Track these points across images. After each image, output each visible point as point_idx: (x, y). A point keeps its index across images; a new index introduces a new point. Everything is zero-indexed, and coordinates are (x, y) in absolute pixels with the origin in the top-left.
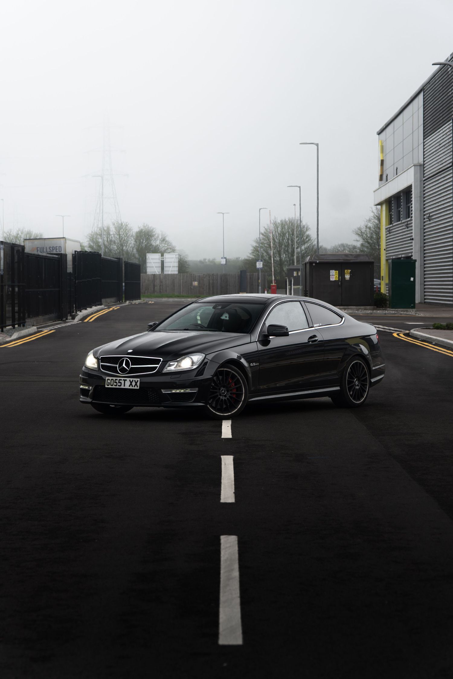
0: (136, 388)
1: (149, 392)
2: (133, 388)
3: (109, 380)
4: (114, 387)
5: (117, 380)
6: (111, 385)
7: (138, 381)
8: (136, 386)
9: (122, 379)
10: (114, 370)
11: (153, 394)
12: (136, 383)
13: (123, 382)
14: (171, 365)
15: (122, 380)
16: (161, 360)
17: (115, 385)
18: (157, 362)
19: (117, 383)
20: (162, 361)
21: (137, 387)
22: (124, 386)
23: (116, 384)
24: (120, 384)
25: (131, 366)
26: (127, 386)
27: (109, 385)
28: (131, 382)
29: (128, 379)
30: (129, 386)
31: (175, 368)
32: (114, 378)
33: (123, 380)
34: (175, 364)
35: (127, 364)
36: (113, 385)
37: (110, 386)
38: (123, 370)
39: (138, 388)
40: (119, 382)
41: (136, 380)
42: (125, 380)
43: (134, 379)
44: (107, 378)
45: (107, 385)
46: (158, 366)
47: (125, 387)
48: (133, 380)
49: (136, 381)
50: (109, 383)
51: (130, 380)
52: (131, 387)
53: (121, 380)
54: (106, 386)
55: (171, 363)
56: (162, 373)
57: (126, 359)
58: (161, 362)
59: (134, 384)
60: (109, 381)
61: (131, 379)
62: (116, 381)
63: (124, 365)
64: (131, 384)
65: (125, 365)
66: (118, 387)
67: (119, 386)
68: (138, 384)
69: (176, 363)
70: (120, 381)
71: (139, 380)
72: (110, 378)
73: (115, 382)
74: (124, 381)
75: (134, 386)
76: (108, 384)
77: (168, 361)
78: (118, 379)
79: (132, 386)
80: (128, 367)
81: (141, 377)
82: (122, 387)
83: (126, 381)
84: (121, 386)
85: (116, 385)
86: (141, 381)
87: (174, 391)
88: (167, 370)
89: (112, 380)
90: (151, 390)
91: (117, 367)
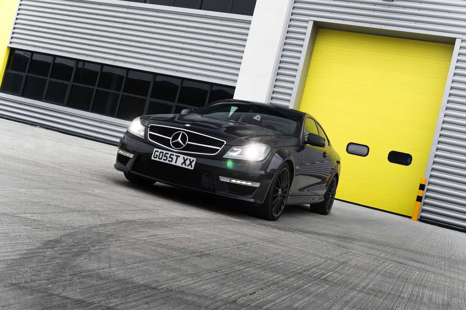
0: (189, 168)
1: (203, 176)
2: (186, 167)
4: (162, 161)
5: (168, 154)
6: (159, 158)
7: (193, 160)
8: (190, 166)
9: (175, 154)
10: (166, 142)
11: (208, 180)
12: (191, 162)
13: (175, 158)
14: (234, 150)
15: (175, 155)
16: (224, 143)
17: (164, 160)
18: (220, 144)
19: (167, 157)
20: (225, 145)
21: (191, 167)
22: (176, 163)
23: (165, 158)
24: (170, 159)
25: (187, 142)
26: (179, 163)
27: (156, 158)
29: (182, 156)
30: (182, 164)
31: (238, 155)
32: (165, 152)
33: (176, 156)
34: (238, 150)
36: (161, 159)
37: (157, 159)
39: (192, 169)
40: (170, 157)
41: (192, 159)
42: (178, 157)
43: (189, 158)
44: (155, 149)
45: (154, 157)
46: (220, 149)
47: (177, 164)
48: (187, 159)
50: (157, 155)
51: (184, 158)
52: (183, 166)
54: (152, 158)
55: (234, 149)
56: (223, 157)
57: (183, 133)
59: (188, 162)
60: (157, 153)
61: (186, 157)
62: (166, 155)
63: (179, 139)
64: (184, 162)
65: (181, 139)
66: (167, 162)
67: (169, 161)
68: (193, 164)
69: (240, 150)
70: (172, 156)
71: (195, 159)
72: (160, 150)
73: (165, 156)
75: (188, 166)
76: (155, 156)
77: (232, 146)
78: (170, 153)
79: (185, 165)
80: (184, 143)
81: (197, 157)
82: (173, 163)
83: (178, 158)
84: (171, 161)
85: (166, 160)
86: (197, 162)
87: (234, 181)
88: (228, 156)
89: (161, 152)
90: (207, 174)
91: (170, 140)
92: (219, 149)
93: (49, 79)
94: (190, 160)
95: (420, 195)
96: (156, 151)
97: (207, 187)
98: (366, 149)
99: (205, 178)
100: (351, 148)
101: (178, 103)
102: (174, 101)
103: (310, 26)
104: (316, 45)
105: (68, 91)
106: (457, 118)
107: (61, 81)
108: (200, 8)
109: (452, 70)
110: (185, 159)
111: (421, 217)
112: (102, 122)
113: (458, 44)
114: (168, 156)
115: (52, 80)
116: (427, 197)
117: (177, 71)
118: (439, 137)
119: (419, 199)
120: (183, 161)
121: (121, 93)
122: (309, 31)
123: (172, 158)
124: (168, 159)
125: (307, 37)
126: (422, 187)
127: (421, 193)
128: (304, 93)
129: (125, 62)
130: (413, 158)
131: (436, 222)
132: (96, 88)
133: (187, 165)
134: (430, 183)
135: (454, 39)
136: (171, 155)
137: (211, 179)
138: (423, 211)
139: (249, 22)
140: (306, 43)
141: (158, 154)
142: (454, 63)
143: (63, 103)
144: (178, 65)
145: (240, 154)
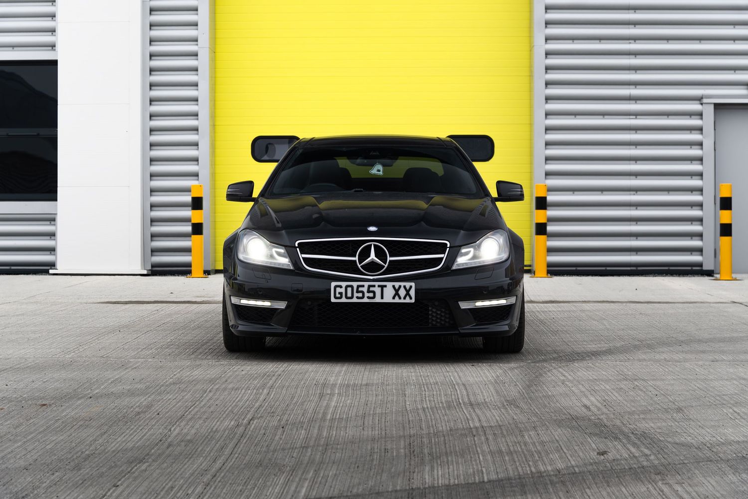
0: (408, 300)
1: (430, 308)
2: (402, 301)
3: (341, 287)
4: (355, 300)
5: (363, 286)
6: (347, 298)
7: (411, 287)
8: (408, 297)
9: (377, 284)
10: (351, 267)
11: (439, 312)
12: (408, 291)
13: (378, 291)
15: (377, 286)
16: (446, 244)
17: (358, 298)
18: (441, 248)
19: (363, 292)
20: (450, 247)
21: (411, 298)
22: (382, 298)
23: (360, 295)
24: (371, 295)
25: (389, 259)
26: (388, 297)
27: (341, 298)
28: (397, 291)
29: (389, 285)
30: (394, 298)
31: (470, 260)
32: (355, 284)
33: (379, 286)
34: (470, 252)
35: (380, 253)
36: (352, 297)
37: (344, 300)
38: (373, 268)
39: (413, 301)
40: (369, 291)
41: (408, 285)
42: (382, 287)
43: (402, 284)
44: (333, 284)
45: (336, 297)
46: (444, 256)
47: (384, 301)
48: (400, 287)
49: (408, 288)
50: (341, 293)
51: (394, 287)
52: (397, 300)
53: (374, 286)
54: (333, 300)
55: (464, 251)
56: (452, 269)
57: (374, 245)
58: (448, 249)
59: (402, 292)
60: (338, 290)
61: (397, 284)
62: (360, 289)
63: (373, 257)
64: (397, 293)
65: (376, 256)
66: (366, 300)
67: (369, 298)
68: (412, 293)
69: (472, 250)
70: (371, 289)
71: (413, 284)
72: (344, 284)
73: (358, 292)
74: (380, 288)
75: (405, 298)
76: (338, 295)
77: (460, 246)
78: (366, 284)
79: (400, 298)
80: (384, 260)
81: (417, 279)
82: (378, 299)
83: (384, 288)
84: (374, 297)
85: (363, 297)
86: (418, 288)
87: (479, 304)
88: (458, 265)
89: (347, 287)
90: (437, 303)
91: (356, 261)
92: (443, 258)
94: (405, 287)
95: (542, 221)
96: (336, 287)
97: (438, 325)
99: (434, 310)
106: (571, 41)
110: (397, 287)
111: (549, 265)
114: (365, 289)
116: (551, 220)
118: (546, 88)
119: (539, 229)
120: (394, 292)
123: (374, 292)
124: (367, 295)
126: (541, 203)
127: (541, 216)
130: (494, 141)
131: (579, 268)
133: (402, 297)
134: (551, 190)
136: (369, 286)
137: (443, 310)
138: (551, 250)
141: (343, 290)
145: (474, 257)
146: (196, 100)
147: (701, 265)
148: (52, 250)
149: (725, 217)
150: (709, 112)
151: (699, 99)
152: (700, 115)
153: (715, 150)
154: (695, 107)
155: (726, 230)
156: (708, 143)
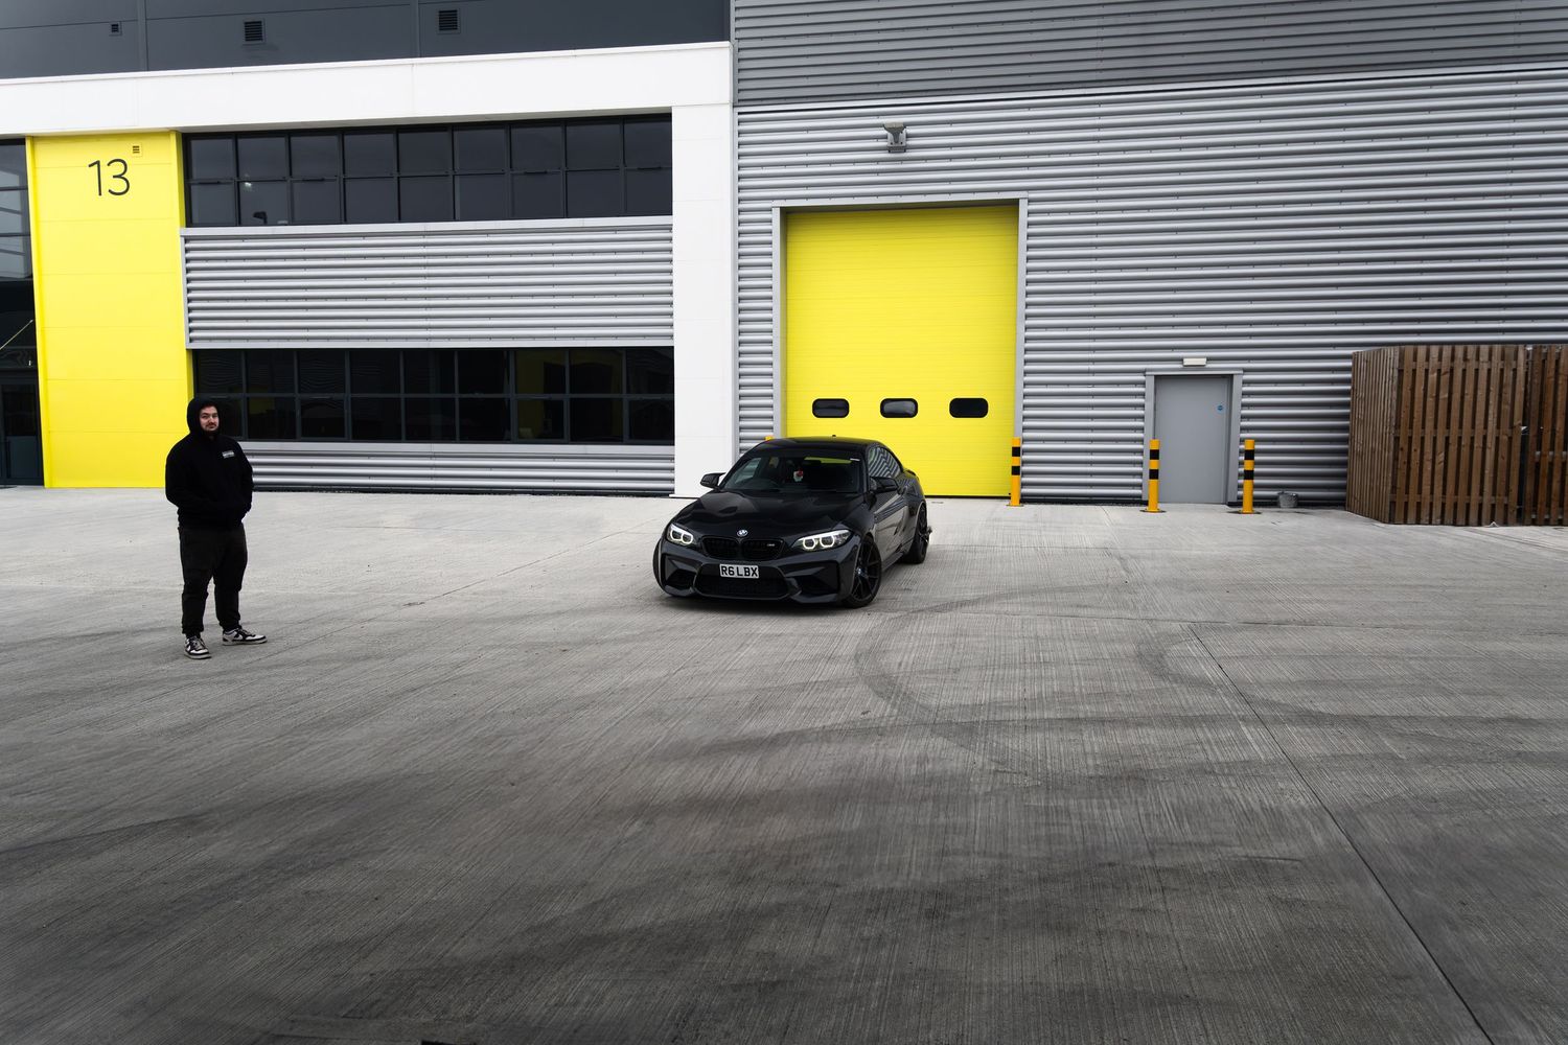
93: (298, 396)
95: (1016, 465)
98: (911, 404)
100: (887, 407)
101: (571, 392)
102: (564, 392)
103: (776, 216)
104: (789, 245)
105: (346, 411)
107: (327, 396)
108: (567, 216)
109: (1023, 253)
111: (1023, 495)
112: (435, 456)
113: (1024, 207)
115: (306, 396)
116: (1024, 462)
117: (555, 337)
118: (1025, 365)
119: (1016, 471)
121: (457, 396)
122: (776, 226)
125: (776, 238)
126: (1016, 452)
127: (1016, 461)
128: (789, 330)
129: (449, 338)
130: (988, 403)
131: (1046, 498)
132: (402, 395)
134: (1024, 440)
135: (1015, 202)
138: (1024, 485)
139: (669, 228)
140: (776, 248)
142: (1023, 241)
143: (343, 436)
144: (555, 326)
146: (771, 375)
147: (1140, 496)
148: (672, 480)
149: (1154, 464)
150: (1150, 382)
151: (1143, 372)
152: (1143, 384)
153: (1155, 409)
154: (1140, 378)
155: (1154, 474)
156: (1149, 405)
